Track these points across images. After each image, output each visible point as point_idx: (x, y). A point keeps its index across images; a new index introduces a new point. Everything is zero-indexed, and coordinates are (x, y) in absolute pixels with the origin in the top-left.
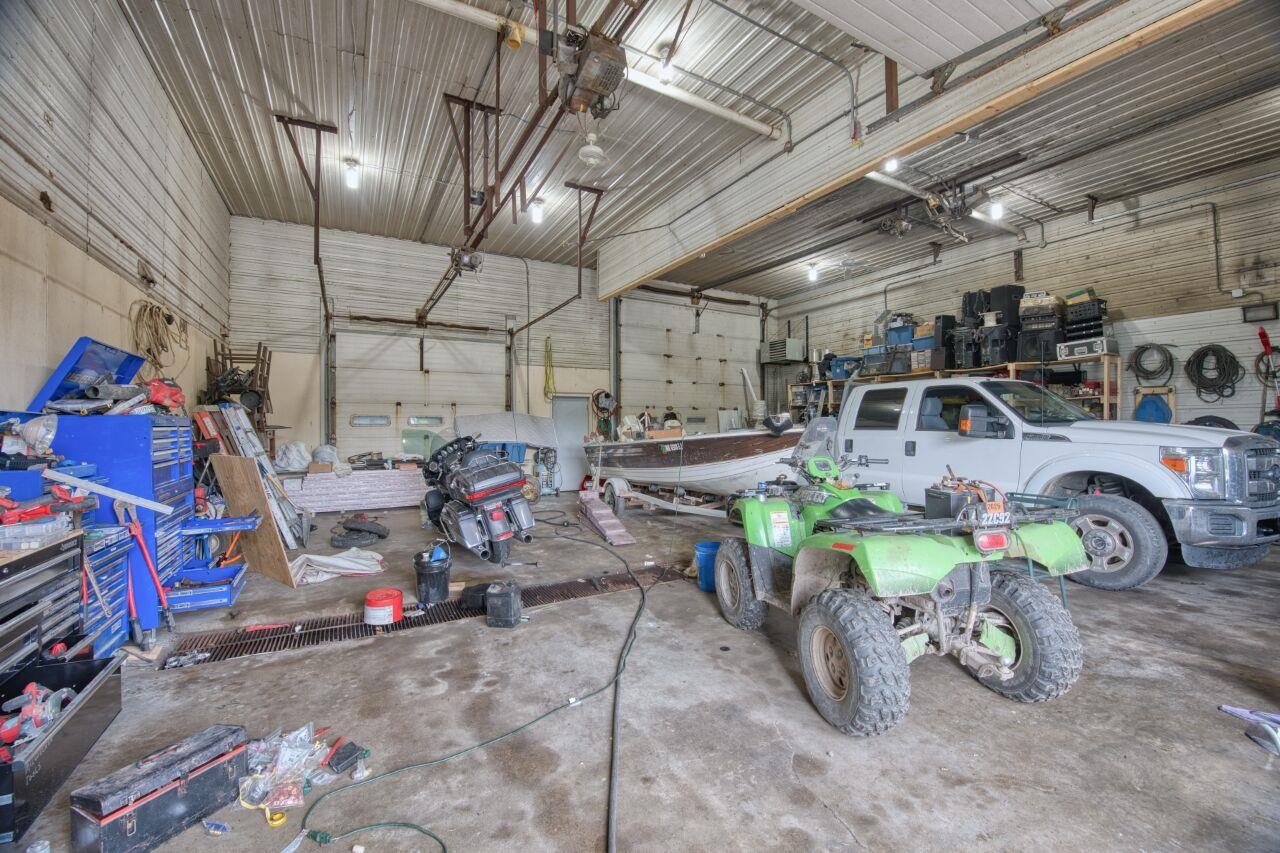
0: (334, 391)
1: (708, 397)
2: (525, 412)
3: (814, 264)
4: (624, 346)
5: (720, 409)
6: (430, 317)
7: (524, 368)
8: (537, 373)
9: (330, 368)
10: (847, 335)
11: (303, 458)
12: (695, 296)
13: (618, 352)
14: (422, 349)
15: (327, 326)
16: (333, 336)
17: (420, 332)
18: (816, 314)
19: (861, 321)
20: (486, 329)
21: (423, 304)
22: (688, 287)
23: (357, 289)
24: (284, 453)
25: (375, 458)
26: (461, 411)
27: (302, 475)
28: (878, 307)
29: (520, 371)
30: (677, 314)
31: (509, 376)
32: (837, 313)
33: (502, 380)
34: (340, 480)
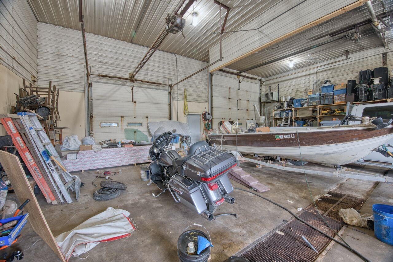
0: (92, 110)
1: (242, 115)
2: (176, 120)
3: (292, 60)
4: (214, 94)
5: (247, 120)
6: (136, 78)
7: (175, 102)
8: (181, 104)
9: (90, 100)
10: (298, 90)
11: (77, 143)
12: (238, 75)
13: (212, 96)
14: (132, 91)
15: (88, 79)
16: (91, 84)
17: (132, 84)
18: (282, 83)
19: (304, 85)
20: (160, 84)
21: (132, 71)
22: (235, 71)
23: (102, 62)
24: (67, 141)
25: (113, 142)
26: (150, 120)
27: (77, 152)
28: (313, 79)
29: (174, 103)
30: (231, 81)
31: (170, 105)
32: (294, 82)
33: (167, 107)
34: (96, 153)
